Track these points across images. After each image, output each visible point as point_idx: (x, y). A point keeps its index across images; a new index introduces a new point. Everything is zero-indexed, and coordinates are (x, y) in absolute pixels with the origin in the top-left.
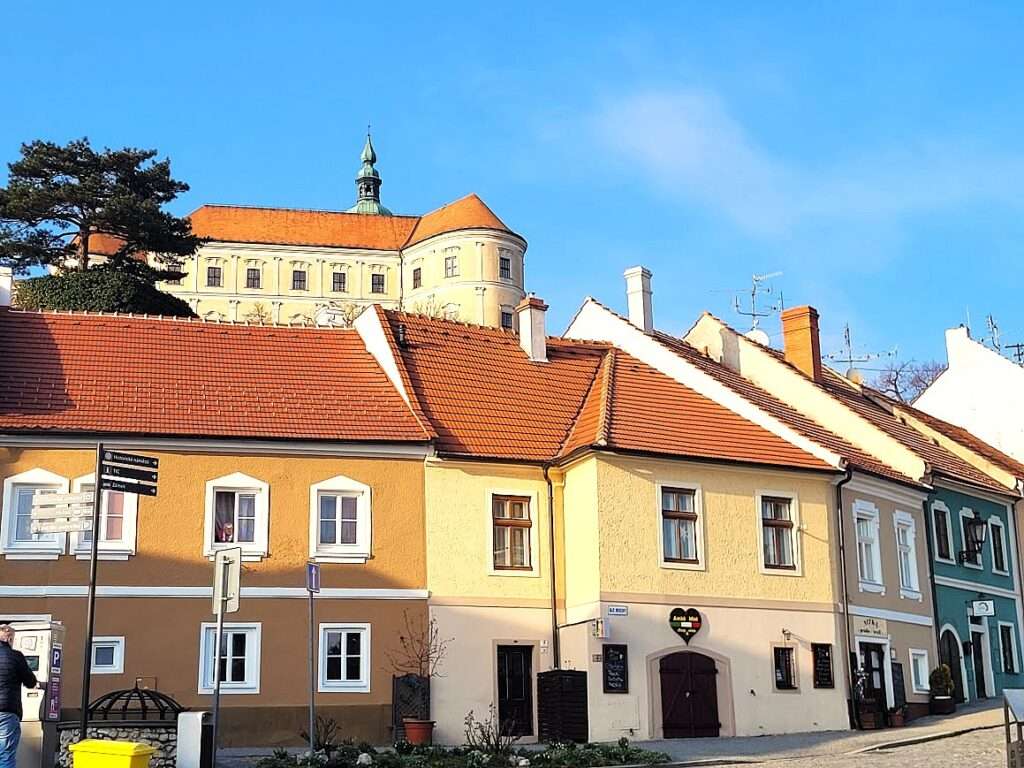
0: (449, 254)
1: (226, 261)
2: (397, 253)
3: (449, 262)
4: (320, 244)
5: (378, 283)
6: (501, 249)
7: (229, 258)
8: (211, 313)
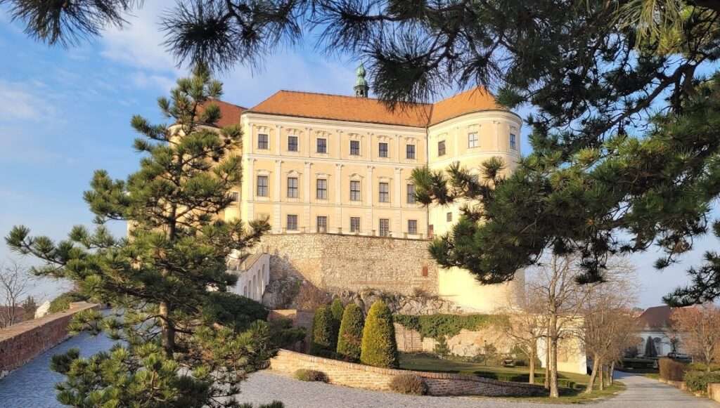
0: (472, 129)
1: (301, 132)
2: (425, 129)
3: (471, 136)
4: (369, 120)
5: (410, 151)
6: (511, 127)
7: (303, 130)
8: (291, 171)
